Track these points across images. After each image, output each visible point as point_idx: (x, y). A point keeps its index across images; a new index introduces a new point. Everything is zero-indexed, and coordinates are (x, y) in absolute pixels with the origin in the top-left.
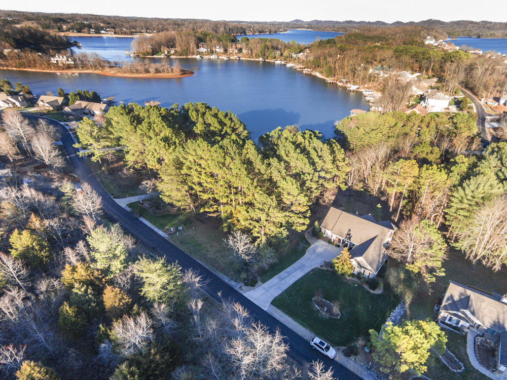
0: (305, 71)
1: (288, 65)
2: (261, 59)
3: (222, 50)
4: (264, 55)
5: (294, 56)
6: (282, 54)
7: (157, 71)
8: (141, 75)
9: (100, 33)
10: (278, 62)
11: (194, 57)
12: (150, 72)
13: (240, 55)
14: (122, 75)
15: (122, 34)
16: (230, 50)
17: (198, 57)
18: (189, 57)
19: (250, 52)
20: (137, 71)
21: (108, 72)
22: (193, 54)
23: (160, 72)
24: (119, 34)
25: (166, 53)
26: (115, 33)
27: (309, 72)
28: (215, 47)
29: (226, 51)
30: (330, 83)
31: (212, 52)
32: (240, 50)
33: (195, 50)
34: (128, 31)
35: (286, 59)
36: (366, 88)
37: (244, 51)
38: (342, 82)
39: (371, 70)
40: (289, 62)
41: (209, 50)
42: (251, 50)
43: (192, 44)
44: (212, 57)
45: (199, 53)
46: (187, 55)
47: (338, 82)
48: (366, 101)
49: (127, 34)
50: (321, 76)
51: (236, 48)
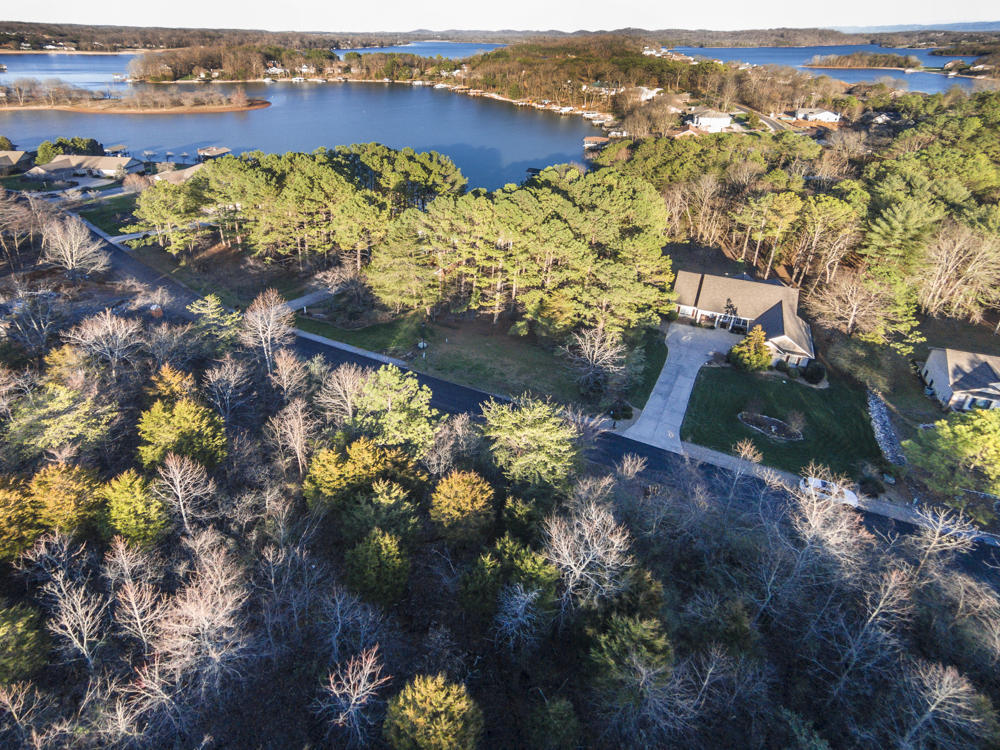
0: (472, 92)
1: (438, 86)
2: (386, 80)
3: (313, 70)
4: (391, 75)
5: (444, 74)
6: (422, 73)
7: (198, 103)
8: (164, 110)
9: (42, 49)
10: (418, 83)
11: (258, 80)
12: (182, 105)
13: (347, 76)
14: (121, 111)
15: (93, 49)
16: (328, 70)
17: (267, 81)
18: (249, 81)
19: (364, 71)
20: (156, 104)
21: (87, 106)
22: (258, 76)
23: (204, 104)
24: (86, 50)
25: (203, 76)
26: (77, 49)
27: (479, 94)
28: (301, 66)
29: (320, 71)
30: (522, 106)
31: (294, 74)
32: (347, 69)
33: (263, 71)
34: (107, 46)
35: (431, 78)
36: (585, 109)
37: (352, 70)
38: (542, 104)
39: (584, 87)
40: (438, 82)
41: (288, 71)
42: (368, 69)
43: (256, 63)
44: (294, 80)
45: (269, 75)
46: (245, 78)
47: (534, 104)
48: (593, 125)
49: (106, 50)
50: (501, 98)
51: (340, 67)
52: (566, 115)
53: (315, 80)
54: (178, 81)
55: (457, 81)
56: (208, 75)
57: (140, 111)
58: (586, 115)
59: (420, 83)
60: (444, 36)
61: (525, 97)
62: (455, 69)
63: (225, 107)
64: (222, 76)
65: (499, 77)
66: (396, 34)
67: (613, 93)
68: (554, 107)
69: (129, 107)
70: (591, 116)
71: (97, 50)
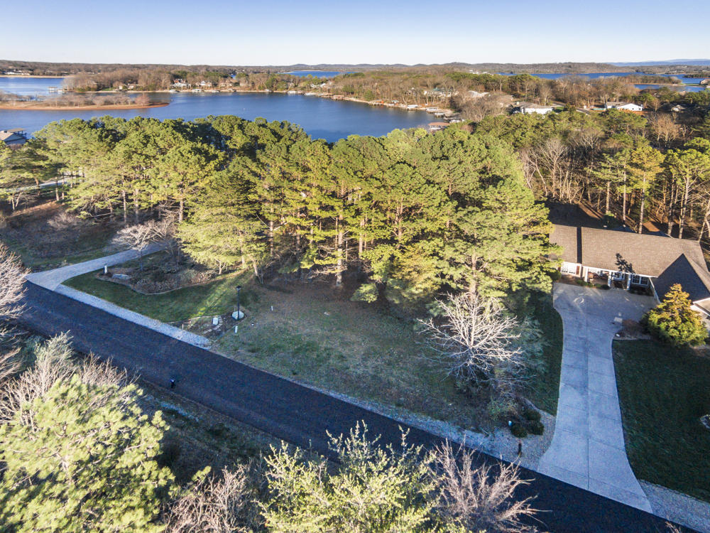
0: (335, 97)
1: (308, 94)
2: (267, 91)
3: (210, 85)
4: (271, 87)
5: (313, 86)
6: (296, 86)
10: (292, 92)
11: (165, 91)
14: (41, 108)
16: (222, 84)
18: (158, 91)
19: (250, 85)
22: (165, 88)
24: (39, 75)
25: (121, 88)
26: (31, 74)
27: (341, 98)
28: (200, 82)
30: (375, 105)
31: (194, 87)
32: (237, 84)
33: (169, 85)
34: (56, 73)
35: (303, 89)
36: (428, 106)
37: (241, 84)
38: (391, 103)
39: (425, 93)
40: (309, 91)
41: (190, 85)
42: (253, 83)
43: (165, 79)
44: (193, 91)
45: (174, 88)
46: (155, 90)
47: (385, 104)
48: (435, 116)
49: (55, 75)
50: (358, 100)
51: (231, 82)
52: (412, 110)
53: (210, 91)
54: (100, 92)
55: (322, 90)
56: (125, 87)
57: (57, 108)
58: (428, 110)
59: (294, 92)
60: (317, 67)
61: (378, 99)
62: (322, 83)
63: (130, 106)
64: (137, 88)
65: (356, 87)
66: (280, 67)
67: (449, 96)
68: (402, 106)
69: (48, 105)
70: (433, 110)
71: (47, 75)
